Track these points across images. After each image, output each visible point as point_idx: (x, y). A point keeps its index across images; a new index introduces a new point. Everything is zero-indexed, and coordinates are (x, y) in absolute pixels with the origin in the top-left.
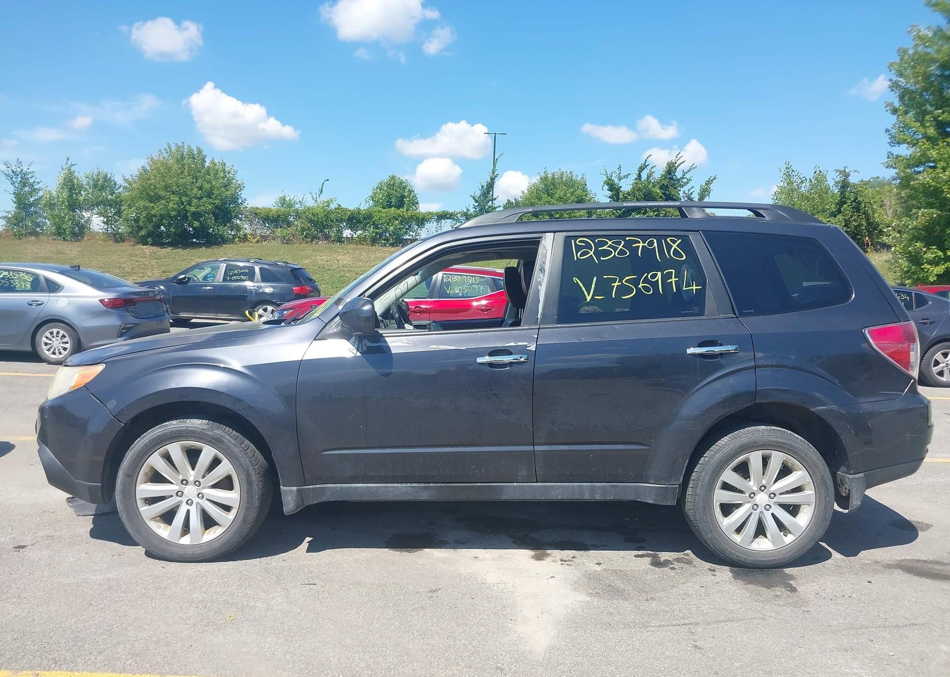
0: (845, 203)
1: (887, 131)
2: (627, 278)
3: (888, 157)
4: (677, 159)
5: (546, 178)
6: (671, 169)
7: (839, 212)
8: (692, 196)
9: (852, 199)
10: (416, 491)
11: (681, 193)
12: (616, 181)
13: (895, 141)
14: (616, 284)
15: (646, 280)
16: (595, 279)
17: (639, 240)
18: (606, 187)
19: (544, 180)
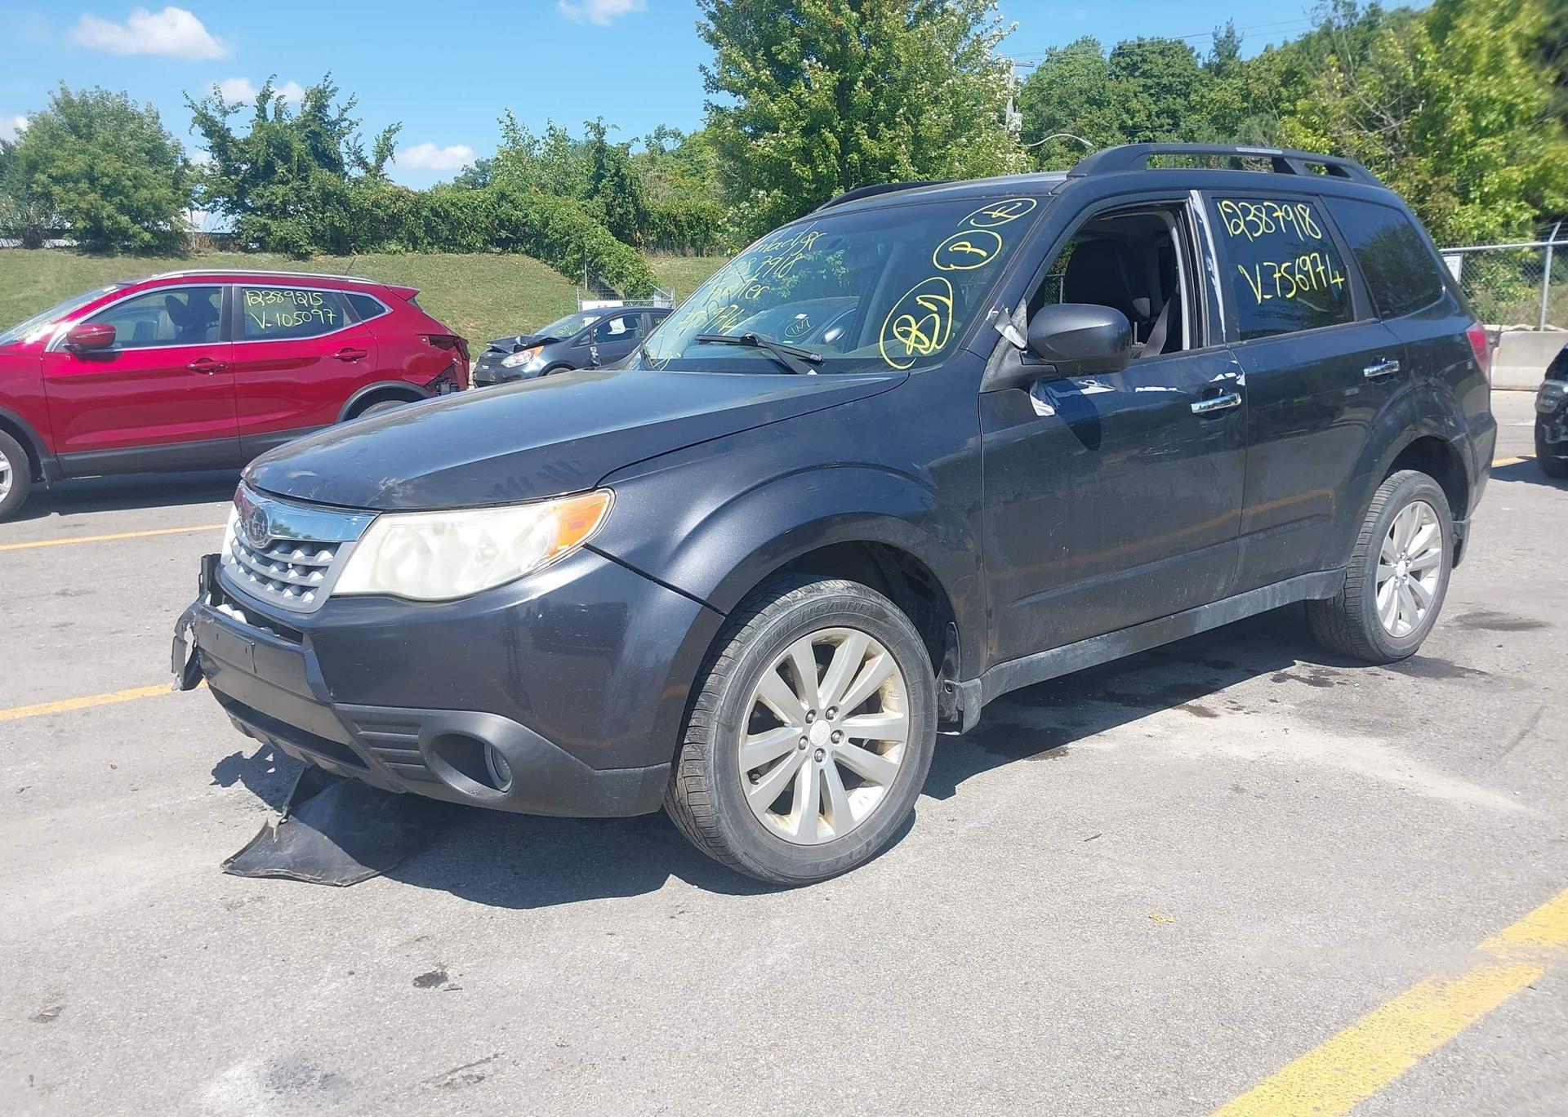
0: (604, 177)
1: (702, 68)
2: (1284, 265)
3: (706, 109)
4: (326, 84)
5: (69, 103)
6: (319, 101)
7: (596, 191)
8: (364, 154)
9: (613, 171)
10: (1109, 648)
11: (343, 148)
12: (218, 118)
13: (713, 85)
14: (1277, 275)
15: (1301, 271)
16: (1257, 267)
17: (1275, 206)
18: (198, 130)
19: (65, 105)
